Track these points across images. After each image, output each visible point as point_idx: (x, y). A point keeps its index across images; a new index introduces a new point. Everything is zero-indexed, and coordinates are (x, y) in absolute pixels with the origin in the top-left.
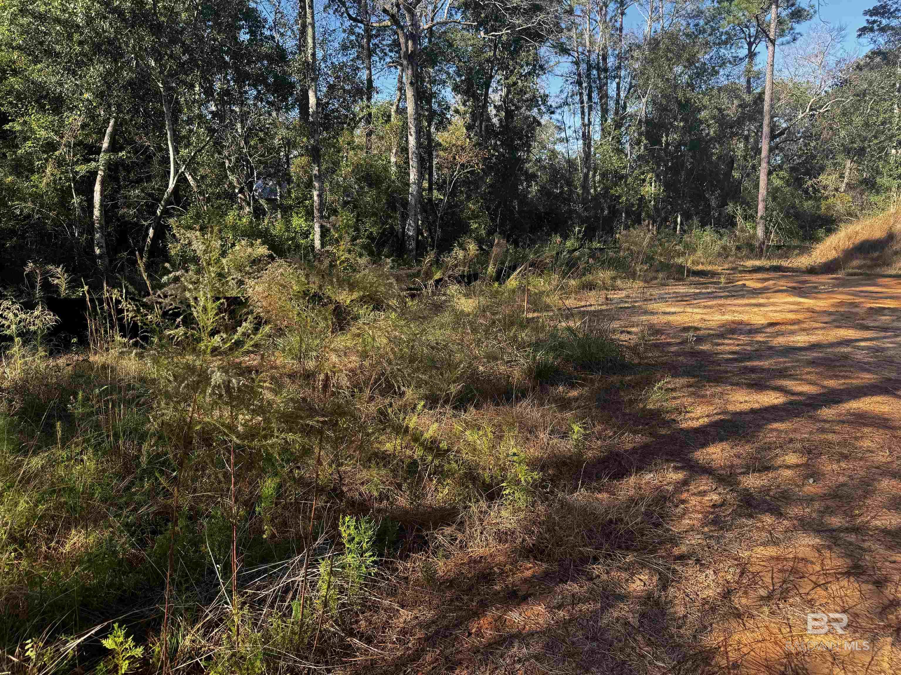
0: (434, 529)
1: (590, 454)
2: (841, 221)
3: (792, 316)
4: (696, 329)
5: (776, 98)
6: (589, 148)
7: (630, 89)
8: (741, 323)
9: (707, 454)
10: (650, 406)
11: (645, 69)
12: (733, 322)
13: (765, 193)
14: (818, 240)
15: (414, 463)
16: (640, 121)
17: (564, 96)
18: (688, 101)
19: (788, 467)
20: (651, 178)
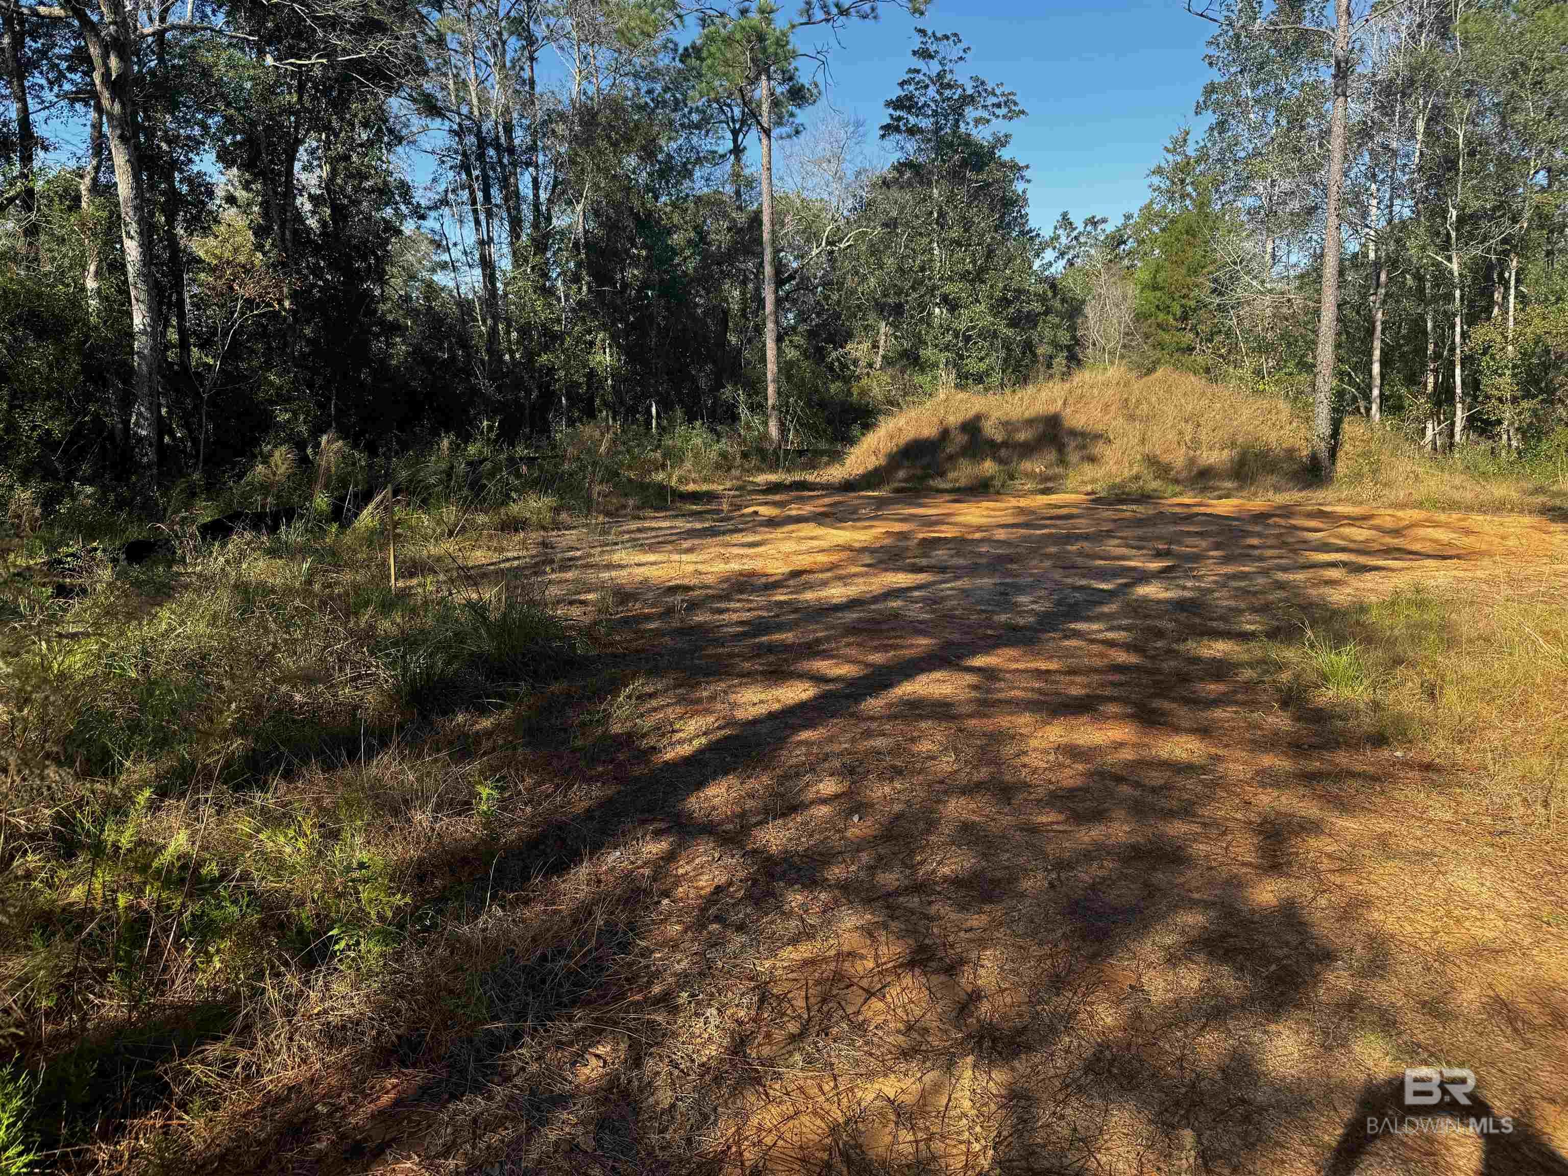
0: (182, 1055)
1: (512, 834)
2: (879, 412)
3: (822, 558)
4: (687, 588)
5: (778, 221)
6: (493, 285)
7: (554, 187)
8: (752, 574)
9: (707, 799)
10: (616, 728)
11: (576, 154)
12: (741, 574)
13: (775, 369)
14: (852, 441)
15: (143, 919)
16: (576, 245)
17: (441, 188)
18: (649, 214)
19: (824, 801)
20: (604, 340)
